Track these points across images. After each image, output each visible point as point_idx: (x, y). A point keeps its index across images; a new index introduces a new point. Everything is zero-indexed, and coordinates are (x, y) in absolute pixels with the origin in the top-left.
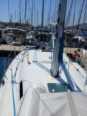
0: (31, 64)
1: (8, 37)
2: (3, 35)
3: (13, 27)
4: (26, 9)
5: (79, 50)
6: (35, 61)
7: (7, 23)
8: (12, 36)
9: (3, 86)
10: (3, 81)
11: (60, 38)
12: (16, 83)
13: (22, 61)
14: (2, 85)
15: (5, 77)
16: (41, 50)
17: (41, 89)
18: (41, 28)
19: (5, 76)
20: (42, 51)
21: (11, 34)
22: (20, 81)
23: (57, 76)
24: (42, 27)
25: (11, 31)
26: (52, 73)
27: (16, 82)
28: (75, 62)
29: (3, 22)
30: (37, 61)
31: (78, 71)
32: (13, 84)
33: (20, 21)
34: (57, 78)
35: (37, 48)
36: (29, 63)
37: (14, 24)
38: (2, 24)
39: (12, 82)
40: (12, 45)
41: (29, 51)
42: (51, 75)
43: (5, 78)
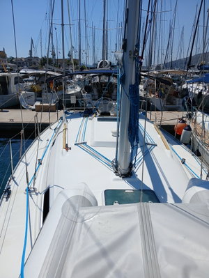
0: (70, 149)
1: (24, 92)
2: (13, 88)
3: (36, 69)
4: (63, 25)
5: (190, 116)
6: (80, 142)
7: (21, 59)
8: (32, 90)
9: (7, 201)
10: (8, 189)
11: (131, 86)
12: (37, 194)
13: (53, 143)
14: (5, 199)
15: (12, 180)
16: (96, 118)
17: (84, 198)
18: (100, 67)
19: (13, 178)
20: (99, 120)
21: (30, 84)
22: (45, 189)
23: (128, 174)
24: (103, 65)
25: (31, 78)
26: (116, 167)
27: (37, 192)
28: (180, 144)
29: (13, 58)
30: (85, 143)
31: (183, 163)
32: (31, 196)
33: (54, 55)
34: (129, 179)
35: (88, 113)
36: (67, 148)
37: (39, 61)
38: (11, 62)
39: (28, 190)
40: (33, 110)
41: (69, 120)
42: (116, 172)
43: (12, 183)
